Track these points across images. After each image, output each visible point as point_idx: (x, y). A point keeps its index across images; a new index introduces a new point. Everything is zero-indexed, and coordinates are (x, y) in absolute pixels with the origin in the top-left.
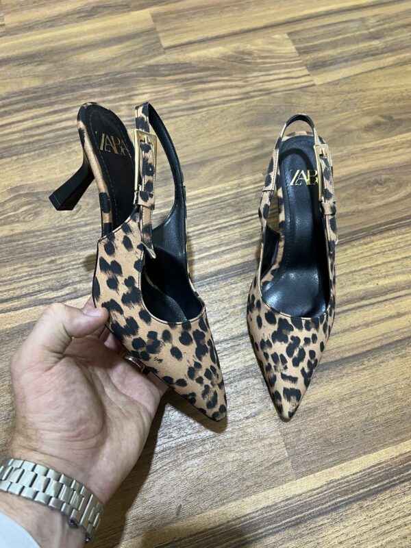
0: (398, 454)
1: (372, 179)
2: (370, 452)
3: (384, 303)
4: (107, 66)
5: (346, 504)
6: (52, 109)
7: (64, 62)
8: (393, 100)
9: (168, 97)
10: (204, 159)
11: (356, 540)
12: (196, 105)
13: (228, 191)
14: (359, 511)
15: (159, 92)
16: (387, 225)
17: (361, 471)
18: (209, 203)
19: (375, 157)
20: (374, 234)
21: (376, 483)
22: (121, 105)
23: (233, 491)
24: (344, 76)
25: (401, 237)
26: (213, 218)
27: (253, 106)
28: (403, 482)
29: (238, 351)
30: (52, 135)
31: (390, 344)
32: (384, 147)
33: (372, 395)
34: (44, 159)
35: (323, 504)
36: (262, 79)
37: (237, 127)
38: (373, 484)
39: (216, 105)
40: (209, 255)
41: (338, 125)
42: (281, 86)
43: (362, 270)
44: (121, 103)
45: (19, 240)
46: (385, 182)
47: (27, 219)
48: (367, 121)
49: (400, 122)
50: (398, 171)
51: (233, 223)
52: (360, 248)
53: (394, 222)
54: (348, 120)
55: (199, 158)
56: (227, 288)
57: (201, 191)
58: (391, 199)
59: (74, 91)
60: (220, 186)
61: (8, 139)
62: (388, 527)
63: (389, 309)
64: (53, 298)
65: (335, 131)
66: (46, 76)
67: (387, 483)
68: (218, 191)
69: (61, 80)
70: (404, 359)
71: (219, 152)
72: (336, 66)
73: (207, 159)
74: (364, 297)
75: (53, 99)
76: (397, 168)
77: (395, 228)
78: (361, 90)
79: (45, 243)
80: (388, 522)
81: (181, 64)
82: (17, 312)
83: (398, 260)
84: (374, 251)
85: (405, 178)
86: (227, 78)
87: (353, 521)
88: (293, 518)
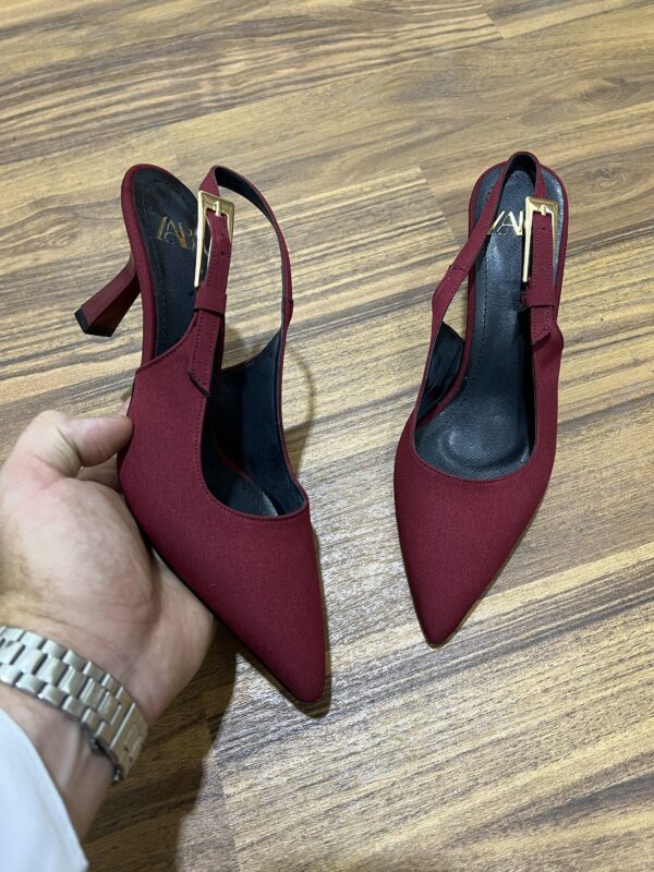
0: (635, 562)
1: (593, 171)
2: (591, 560)
3: (614, 346)
4: (178, 25)
5: (553, 635)
6: (95, 89)
7: (114, 23)
8: (626, 56)
9: (273, 64)
10: (329, 150)
11: (569, 687)
12: (315, 75)
13: (366, 193)
14: (574, 645)
15: (260, 58)
16: (617, 234)
17: (577, 588)
18: (337, 212)
19: (598, 137)
20: (596, 249)
21: (602, 604)
22: (202, 80)
23: (376, 619)
24: (547, 25)
25: (640, 250)
26: (343, 232)
27: (406, 73)
28: (643, 602)
29: (383, 422)
30: (96, 125)
31: (623, 405)
32: (612, 122)
33: (595, 478)
34: (83, 159)
35: (517, 635)
36: (419, 33)
37: (380, 103)
38: (597, 606)
39: (346, 73)
40: (338, 287)
41: (537, 95)
42: (448, 43)
43: (578, 299)
44: (199, 77)
45: (46, 274)
46: (614, 173)
47: (57, 244)
48: (585, 86)
49: (637, 87)
50: (635, 156)
51: (374, 239)
52: (575, 268)
53: (628, 229)
54: (555, 87)
55: (322, 149)
56: (366, 333)
58: (623, 198)
59: (129, 62)
60: (353, 187)
61: (29, 133)
62: (621, 668)
63: (621, 355)
64: (99, 353)
65: (534, 103)
66: (87, 44)
67: (619, 603)
68: (352, 194)
69: (109, 48)
70: (644, 426)
71: (352, 140)
72: (534, 11)
73: (333, 149)
74: (581, 338)
75: (97, 74)
76: (632, 151)
77: (631, 238)
78: (574, 44)
79: (87, 277)
81: (292, 17)
82: (44, 374)
83: (635, 284)
84: (596, 273)
85: (646, 166)
86: (363, 34)
87: (566, 659)
88: (471, 656)
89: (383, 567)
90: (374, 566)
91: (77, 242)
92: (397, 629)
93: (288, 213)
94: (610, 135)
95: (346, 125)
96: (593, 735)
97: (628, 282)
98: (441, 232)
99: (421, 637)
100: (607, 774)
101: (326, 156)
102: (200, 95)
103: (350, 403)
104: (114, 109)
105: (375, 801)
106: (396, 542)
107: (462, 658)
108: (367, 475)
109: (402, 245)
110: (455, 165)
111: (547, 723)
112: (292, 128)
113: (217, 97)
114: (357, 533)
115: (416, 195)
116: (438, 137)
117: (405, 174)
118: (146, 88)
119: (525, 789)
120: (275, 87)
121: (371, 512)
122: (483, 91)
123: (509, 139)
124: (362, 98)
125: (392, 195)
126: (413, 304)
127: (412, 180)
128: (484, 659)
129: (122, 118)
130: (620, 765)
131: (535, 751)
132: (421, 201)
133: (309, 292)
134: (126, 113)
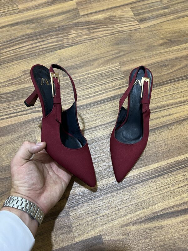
0: (166, 163)
1: (162, 64)
2: (156, 163)
3: (164, 111)
4: (58, 24)
5: (146, 180)
6: (37, 41)
7: (42, 23)
8: (172, 33)
9: (82, 35)
11: (150, 192)
12: (93, 38)
13: (105, 70)
14: (151, 183)
15: (79, 33)
16: (167, 81)
17: (153, 169)
18: (98, 75)
19: (164, 56)
20: (162, 85)
21: (158, 173)
23: (105, 176)
24: (153, 24)
25: (172, 86)
26: (99, 80)
27: (116, 37)
28: (168, 173)
29: (108, 128)
30: (38, 51)
31: (166, 125)
32: (167, 52)
33: (158, 143)
34: (35, 60)
35: (138, 180)
36: (120, 26)
37: (109, 46)
38: (157, 174)
39: (101, 37)
40: (98, 94)
41: (149, 44)
42: (127, 29)
43: (156, 98)
44: (64, 38)
45: (26, 90)
46: (167, 65)
47: (29, 82)
48: (161, 42)
49: (175, 42)
50: (172, 61)
51: (107, 82)
52: (156, 90)
53: (170, 80)
54: (153, 42)
55: (94, 58)
56: (104, 106)
57: (95, 70)
58: (169, 72)
59: (46, 34)
60: (102, 68)
61: (22, 53)
62: (162, 188)
63: (166, 112)
65: (148, 46)
66: (35, 28)
67: (162, 173)
68: (101, 70)
69: (41, 30)
70: (171, 130)
71: (102, 55)
72: (150, 20)
73: (97, 58)
74: (157, 108)
75: (38, 37)
76: (172, 60)
77: (170, 83)
78: (159, 30)
80: (162, 187)
81: (87, 22)
82: (27, 115)
83: (171, 94)
84: (161, 91)
85: (175, 63)
86: (105, 27)
87: (149, 186)
88: (127, 185)
89: (107, 164)
90: (105, 163)
92: (110, 178)
93: (86, 75)
94: (167, 55)
95: (100, 52)
96: (154, 203)
97: (169, 94)
98: (123, 80)
99: (115, 180)
100: (157, 212)
101: (95, 60)
102: (64, 43)
103: (100, 124)
104: (43, 47)
105: (104, 217)
106: (110, 158)
107: (125, 185)
108: (104, 141)
109: (114, 84)
110: (128, 62)
111: (144, 200)
112: (87, 52)
113: (68, 44)
114: (101, 155)
115: (118, 70)
116: (123, 55)
117: (115, 65)
118: (50, 41)
119: (138, 215)
120: (83, 41)
121: (105, 150)
122: (135, 43)
123: (141, 56)
124: (105, 44)
125: (111, 71)
126: (116, 99)
127: (117, 67)
128: (130, 185)
129: (44, 49)
130: (160, 210)
131: (141, 207)
132: (119, 72)
133: (91, 96)
134: (45, 48)
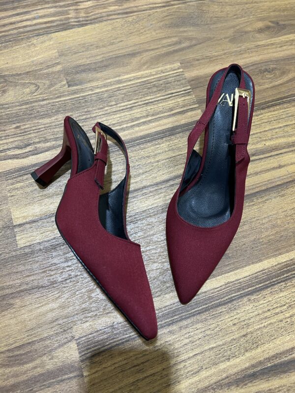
90: (156, 265)
91: (7, 95)
92: (166, 296)
93: (114, 84)
94: (271, 51)
95: (143, 38)
96: (255, 345)
97: (277, 126)
98: (189, 97)
99: (177, 300)
100: (260, 363)
101: (133, 55)
102: (69, 18)
103: (145, 183)
104: (25, 24)
105: (155, 378)
106: (166, 253)
107: (197, 309)
108: (153, 220)
109: (171, 103)
110: (197, 62)
111: (235, 340)
112: (116, 39)
113: (78, 19)
114: (148, 248)
115: (178, 77)
116: (189, 47)
117: (172, 66)
118: (41, 13)
119: (224, 370)
120: (108, 16)
121: (155, 238)
122: (211, 24)
123: (223, 50)
124: (151, 25)
125: (166, 77)
126: (176, 134)
127: (176, 70)
128: (207, 310)
129: (28, 29)
130: (267, 358)
131: (229, 352)
132: (180, 80)
133: (125, 126)
134: (31, 26)
